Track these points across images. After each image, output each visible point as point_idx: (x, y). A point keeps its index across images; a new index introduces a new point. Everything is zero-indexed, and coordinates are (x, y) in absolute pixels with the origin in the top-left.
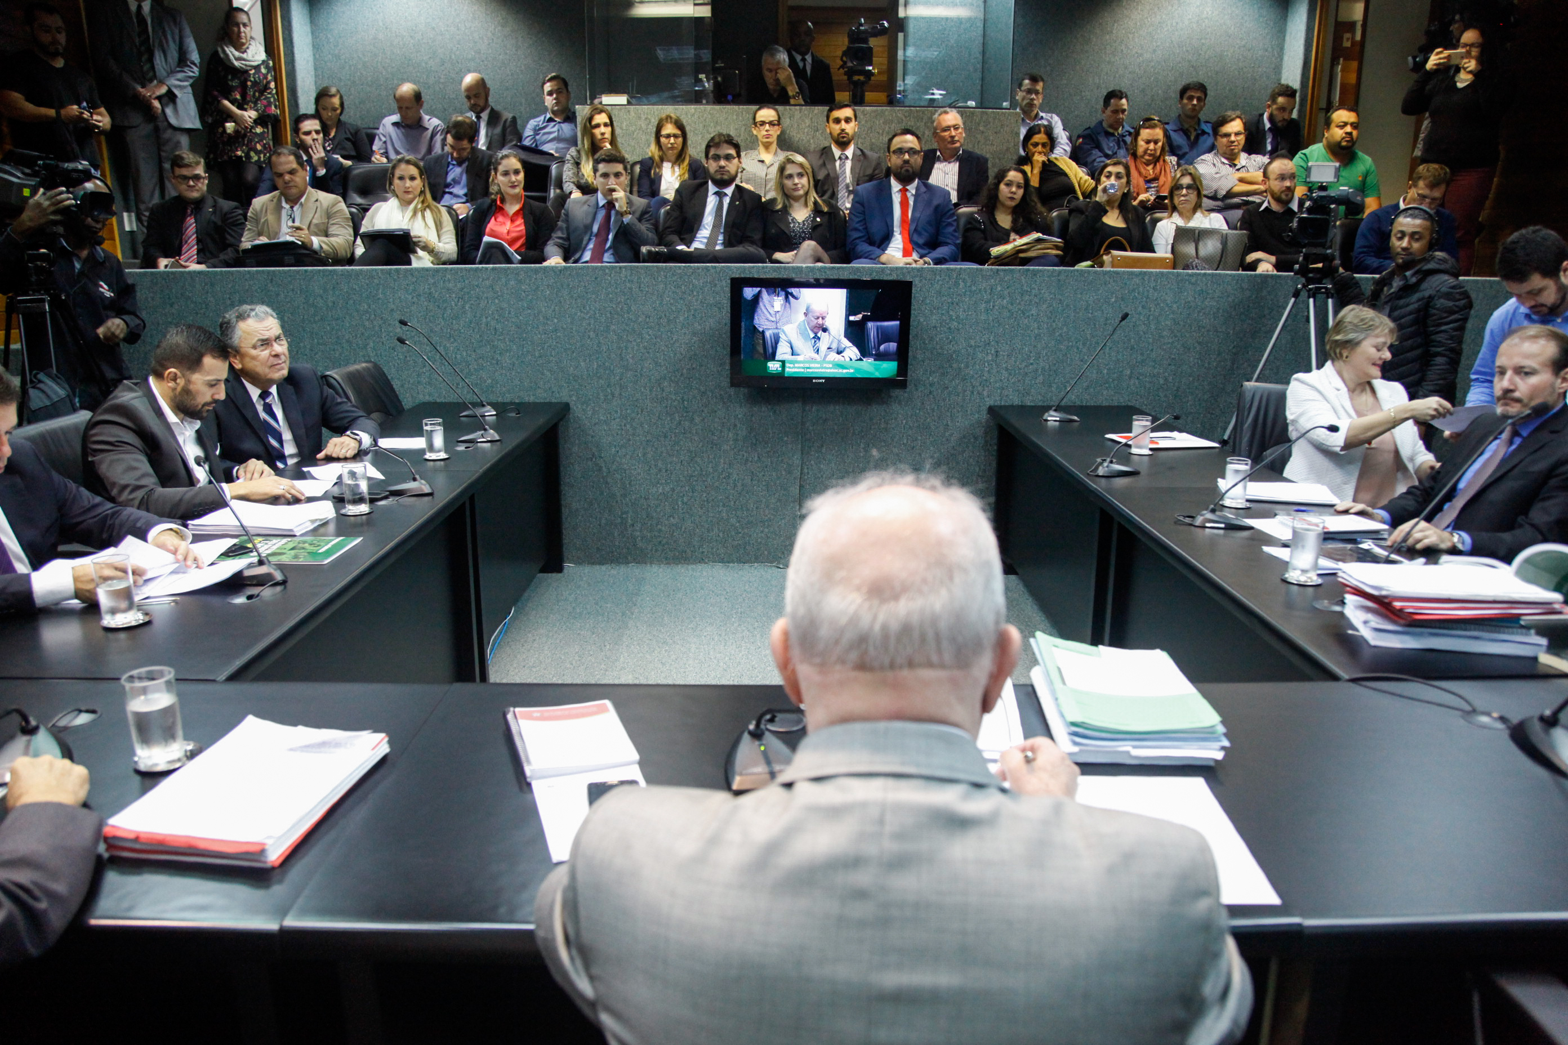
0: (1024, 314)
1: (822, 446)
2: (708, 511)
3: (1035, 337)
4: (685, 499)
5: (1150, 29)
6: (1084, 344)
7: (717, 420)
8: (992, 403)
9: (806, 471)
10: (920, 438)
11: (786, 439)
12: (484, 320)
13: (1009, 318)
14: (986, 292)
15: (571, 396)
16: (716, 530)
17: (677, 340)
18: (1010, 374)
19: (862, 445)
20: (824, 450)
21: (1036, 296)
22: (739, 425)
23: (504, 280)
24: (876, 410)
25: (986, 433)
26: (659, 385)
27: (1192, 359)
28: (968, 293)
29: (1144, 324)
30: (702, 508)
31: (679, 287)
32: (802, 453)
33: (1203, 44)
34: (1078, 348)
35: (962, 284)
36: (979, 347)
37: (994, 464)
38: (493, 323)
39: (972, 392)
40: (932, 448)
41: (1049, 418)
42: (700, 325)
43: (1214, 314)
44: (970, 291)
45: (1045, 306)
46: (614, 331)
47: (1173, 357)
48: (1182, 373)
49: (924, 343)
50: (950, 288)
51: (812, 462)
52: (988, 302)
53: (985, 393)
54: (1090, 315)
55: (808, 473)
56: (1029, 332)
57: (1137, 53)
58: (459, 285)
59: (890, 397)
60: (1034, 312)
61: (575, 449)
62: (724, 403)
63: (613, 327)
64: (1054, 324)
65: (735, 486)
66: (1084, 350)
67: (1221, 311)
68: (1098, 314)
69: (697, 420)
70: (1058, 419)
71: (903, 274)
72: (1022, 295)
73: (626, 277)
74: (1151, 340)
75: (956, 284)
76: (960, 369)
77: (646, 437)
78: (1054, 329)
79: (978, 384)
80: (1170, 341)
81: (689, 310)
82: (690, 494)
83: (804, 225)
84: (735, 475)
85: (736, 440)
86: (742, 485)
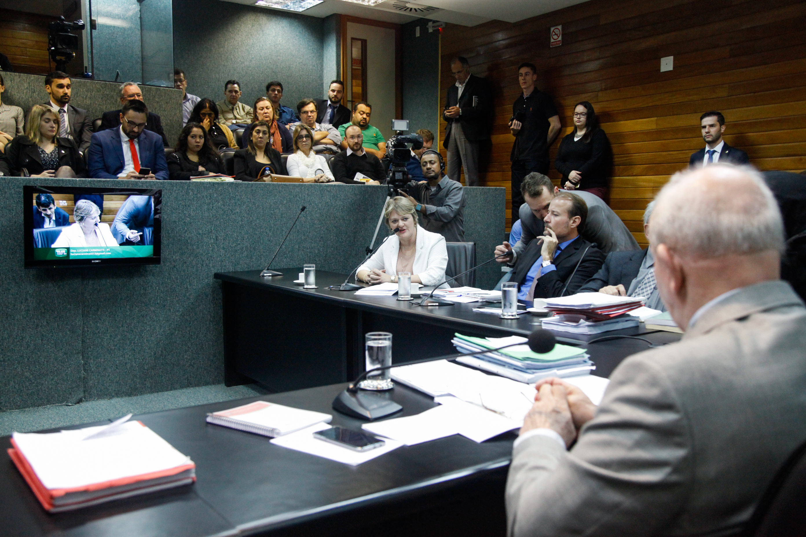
0: (232, 212)
1: (98, 309)
2: (5, 369)
3: (240, 227)
5: (247, 48)
6: (270, 230)
7: (10, 296)
8: (216, 271)
9: (86, 329)
10: (169, 298)
11: (69, 306)
13: (223, 215)
14: (207, 198)
16: (12, 383)
18: (226, 252)
19: (128, 307)
20: (99, 313)
21: (238, 200)
22: (29, 299)
24: (136, 281)
25: (213, 292)
27: (332, 237)
28: (195, 199)
29: (304, 216)
32: (83, 316)
33: (279, 59)
34: (266, 233)
35: (191, 193)
36: (205, 234)
37: (221, 312)
39: (203, 265)
40: (178, 305)
41: (265, 275)
43: (342, 209)
44: (197, 197)
45: (245, 207)
47: (321, 236)
48: (327, 245)
49: (168, 233)
50: (183, 196)
51: (91, 322)
52: (209, 204)
53: (211, 265)
54: (272, 212)
55: (88, 331)
56: (236, 223)
57: (240, 61)
59: (146, 271)
60: (238, 210)
62: (16, 283)
64: (251, 218)
65: (28, 346)
66: (271, 234)
67: (345, 207)
68: (277, 211)
70: (271, 274)
71: (151, 186)
72: (230, 199)
74: (308, 226)
75: (187, 193)
76: (193, 249)
78: (251, 221)
79: (206, 259)
80: (319, 226)
83: (52, 155)
84: (28, 338)
85: (28, 310)
86: (34, 345)
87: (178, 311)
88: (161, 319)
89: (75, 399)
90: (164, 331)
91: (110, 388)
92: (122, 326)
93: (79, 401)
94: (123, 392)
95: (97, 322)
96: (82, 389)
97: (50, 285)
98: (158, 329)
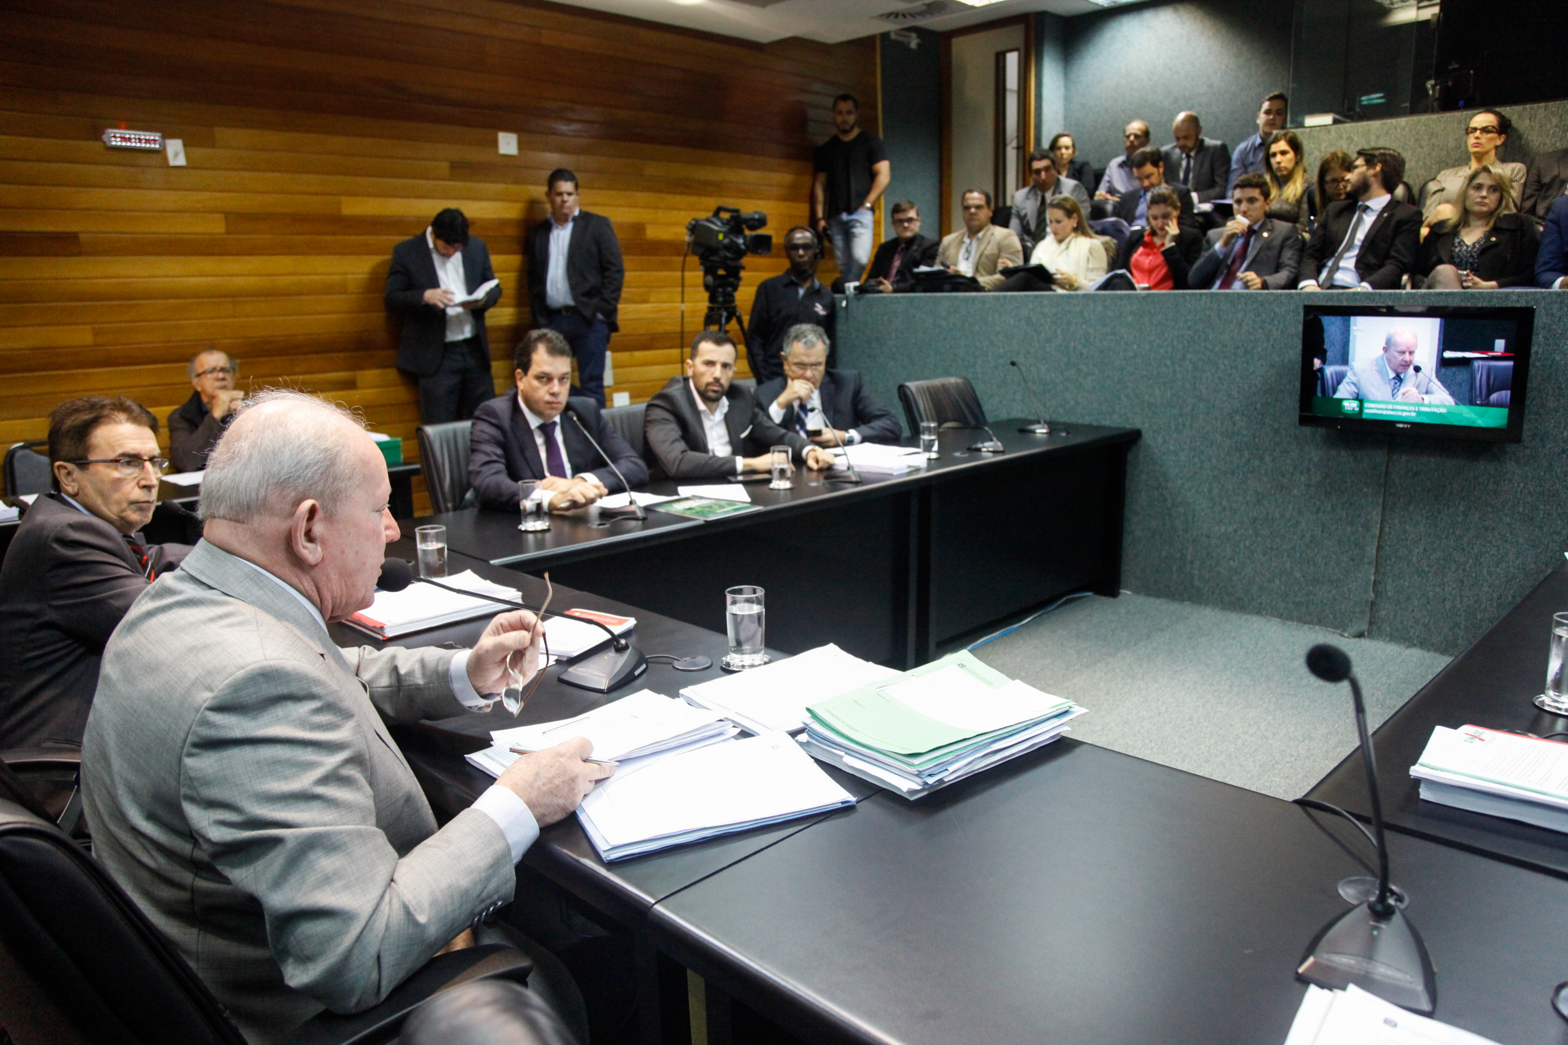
1: (1410, 503)
2: (1271, 559)
4: (1247, 543)
7: (1289, 461)
9: (1387, 530)
10: (1542, 507)
11: (1365, 490)
12: (1072, 344)
15: (1143, 423)
16: (1277, 582)
17: (1253, 372)
19: (1461, 508)
20: (1411, 509)
22: (1313, 470)
23: (1092, 306)
24: (1483, 467)
26: (1231, 418)
30: (1264, 555)
31: (1259, 315)
32: (1384, 509)
38: (1080, 347)
40: (1559, 522)
42: (1279, 356)
46: (1190, 360)
49: (1560, 388)
51: (1396, 521)
55: (1390, 533)
58: (1054, 310)
61: (1144, 477)
62: (1298, 444)
63: (1189, 356)
65: (1303, 536)
69: (1267, 459)
73: (1206, 303)
77: (1213, 472)
81: (1268, 340)
82: (1254, 538)
83: (1474, 248)
84: (1304, 524)
85: (1309, 486)
86: (1312, 536)
87: (1559, 533)
88: (1521, 540)
89: (1355, 629)
90: (1523, 564)
91: (1412, 631)
92: (1447, 537)
93: (1360, 635)
94: (1433, 644)
95: (1405, 522)
96: (1367, 619)
97: (1343, 453)
98: (1511, 556)
